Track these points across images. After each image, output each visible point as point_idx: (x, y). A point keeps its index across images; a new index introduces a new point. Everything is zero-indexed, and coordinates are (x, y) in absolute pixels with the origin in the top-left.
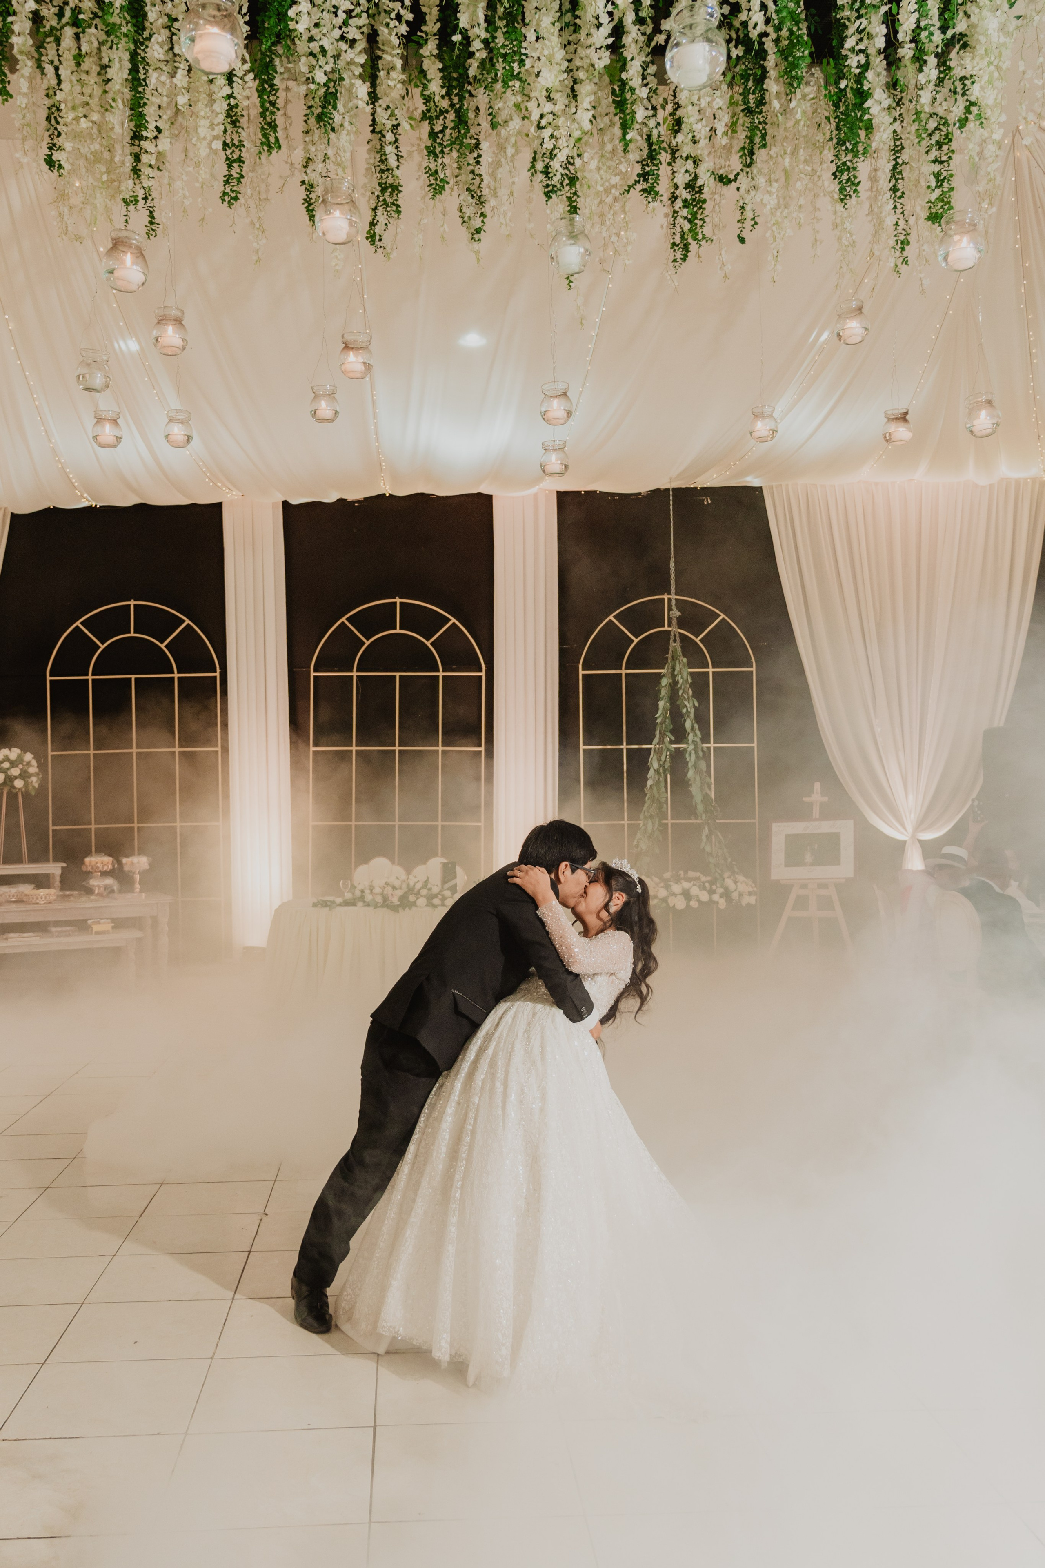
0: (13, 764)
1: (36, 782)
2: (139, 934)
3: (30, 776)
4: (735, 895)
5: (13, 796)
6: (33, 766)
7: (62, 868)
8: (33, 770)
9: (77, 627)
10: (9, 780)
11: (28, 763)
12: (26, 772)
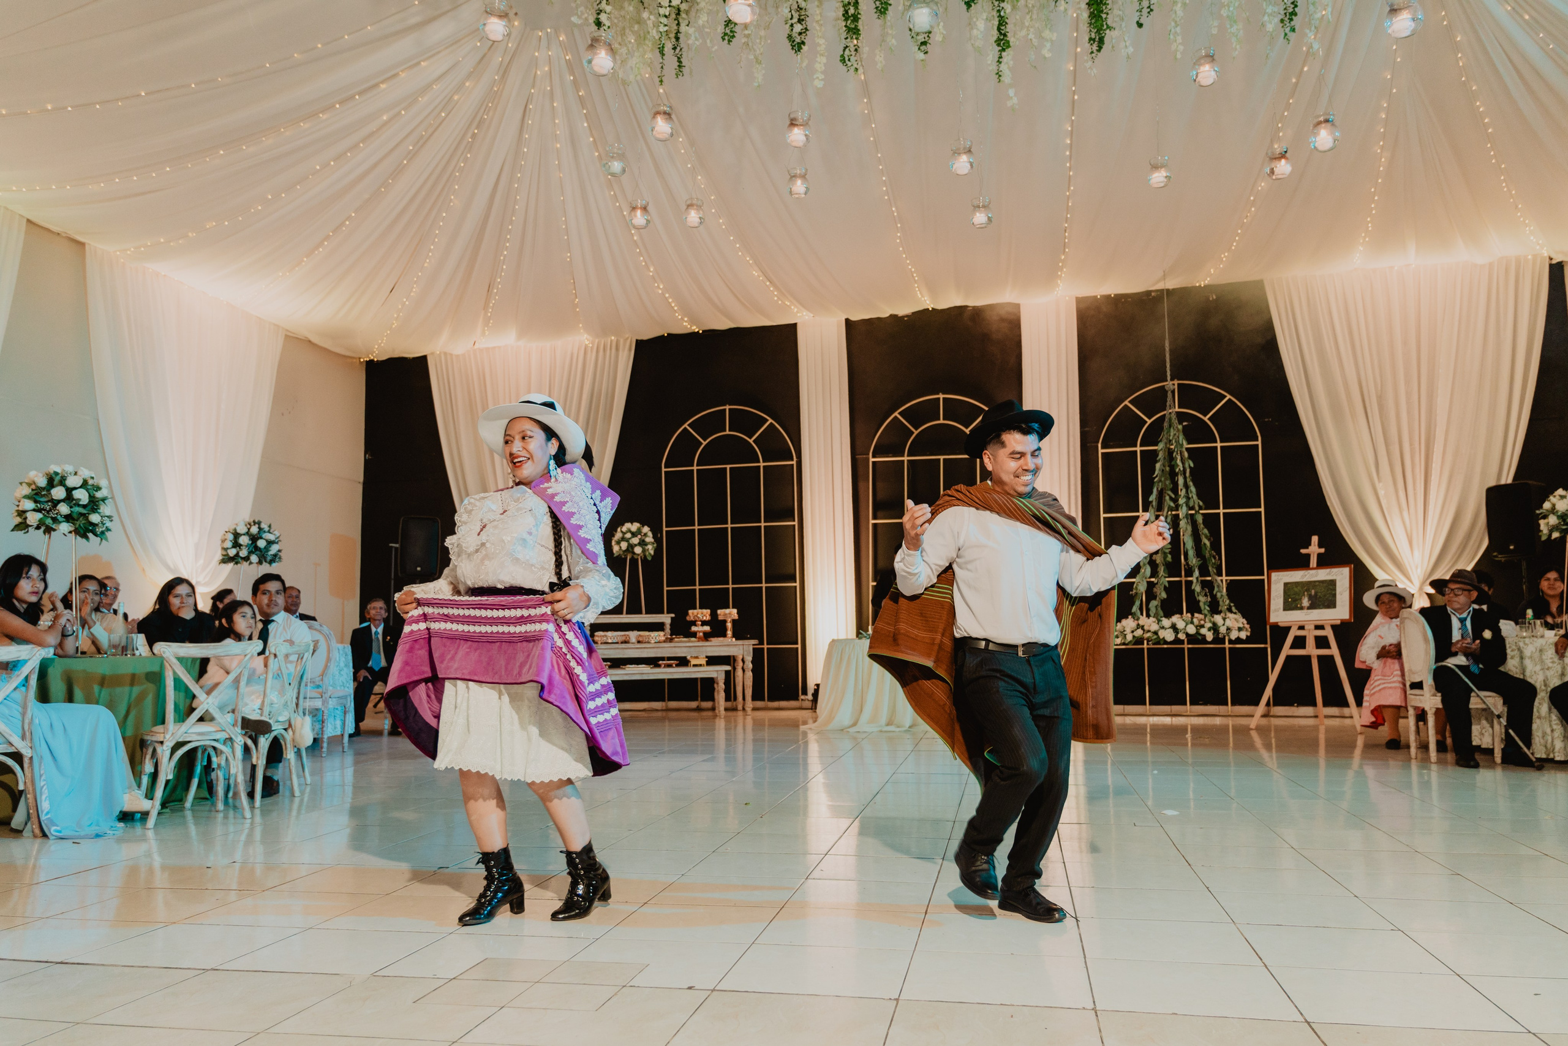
0: (634, 535)
1: (653, 550)
2: (728, 668)
3: (647, 545)
4: (1223, 630)
5: (634, 562)
6: (649, 536)
7: (672, 618)
8: (650, 539)
9: (685, 428)
10: (631, 547)
11: (645, 535)
12: (644, 541)
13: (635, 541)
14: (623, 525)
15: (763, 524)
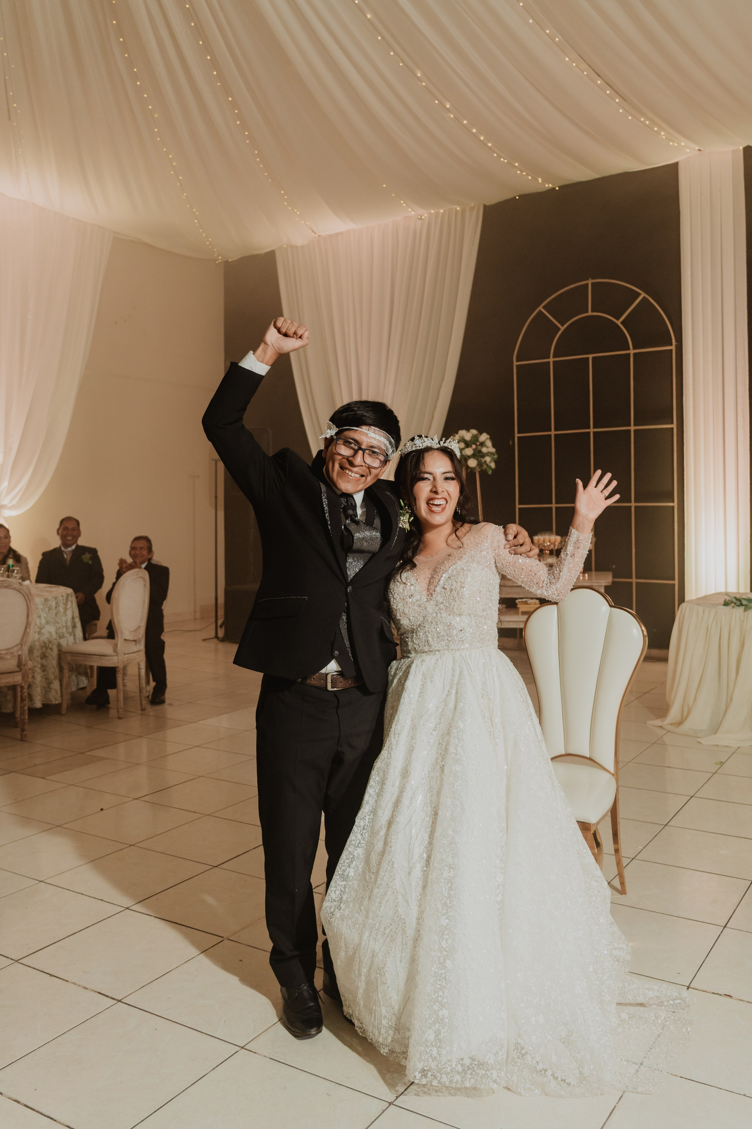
0: (468, 444)
1: (490, 462)
3: (483, 456)
5: (472, 475)
6: (487, 447)
8: (489, 448)
9: (540, 310)
11: (482, 444)
12: (480, 452)
13: (469, 452)
14: (457, 433)
15: (632, 428)
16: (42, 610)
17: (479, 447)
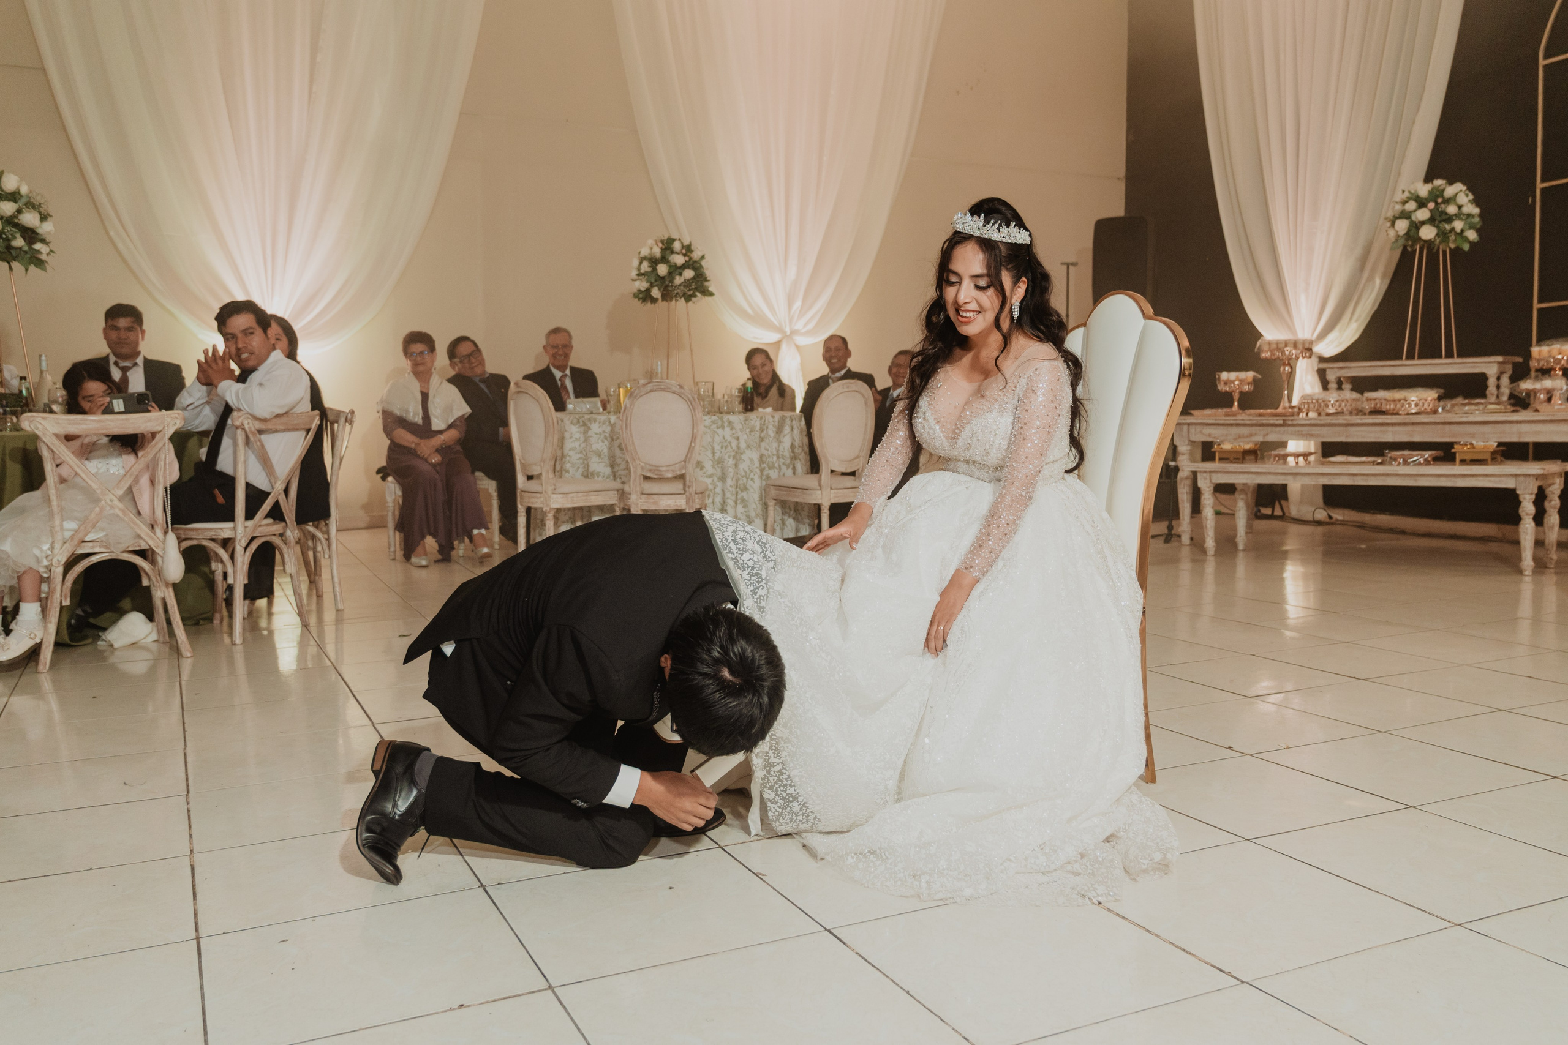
1: (1465, 229)
6: (1460, 206)
8: (1463, 206)
10: (1416, 226)
11: (1447, 201)
12: (1444, 213)
13: (1423, 214)
16: (741, 430)
17: (1443, 206)
